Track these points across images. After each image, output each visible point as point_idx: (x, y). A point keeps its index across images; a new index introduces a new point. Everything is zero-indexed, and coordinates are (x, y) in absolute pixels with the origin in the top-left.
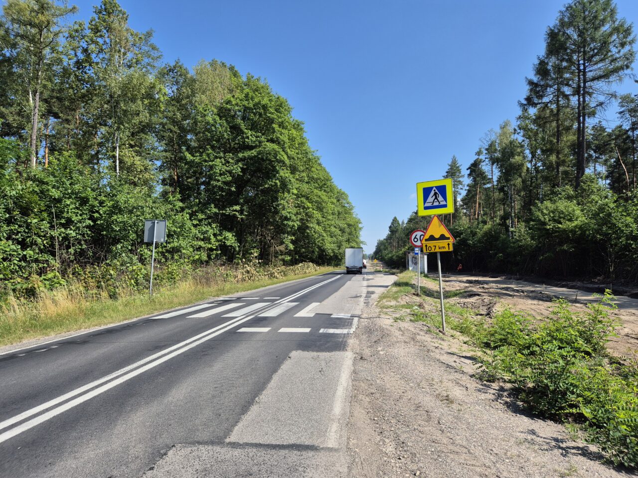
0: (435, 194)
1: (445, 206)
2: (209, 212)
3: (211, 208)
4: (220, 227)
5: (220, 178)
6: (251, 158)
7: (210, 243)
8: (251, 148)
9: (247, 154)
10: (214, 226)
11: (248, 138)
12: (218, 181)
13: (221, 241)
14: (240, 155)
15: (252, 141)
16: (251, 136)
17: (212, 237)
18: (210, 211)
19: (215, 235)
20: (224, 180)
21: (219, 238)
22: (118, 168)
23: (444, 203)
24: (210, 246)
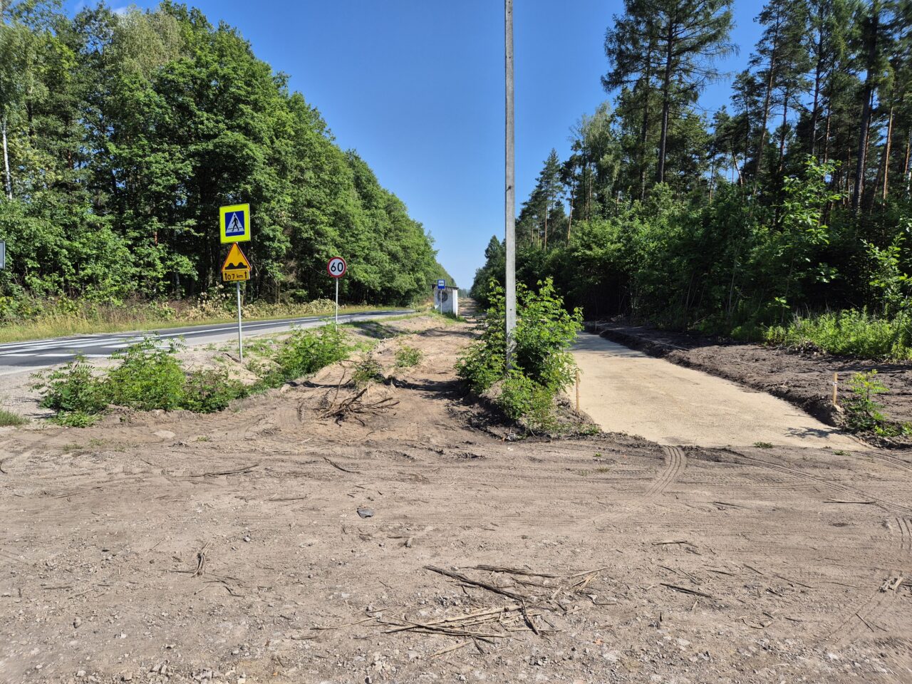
0: (235, 219)
1: (242, 233)
2: (149, 228)
3: (153, 222)
4: (169, 248)
5: (159, 181)
6: (207, 152)
7: (155, 270)
8: (208, 137)
9: (200, 147)
10: (160, 246)
11: (202, 123)
12: (158, 184)
13: (172, 267)
14: (192, 148)
15: (207, 127)
16: (206, 120)
17: (158, 262)
18: (151, 226)
19: (162, 260)
20: (166, 183)
21: (169, 263)
22: (7, 166)
23: (241, 230)
24: (154, 274)
